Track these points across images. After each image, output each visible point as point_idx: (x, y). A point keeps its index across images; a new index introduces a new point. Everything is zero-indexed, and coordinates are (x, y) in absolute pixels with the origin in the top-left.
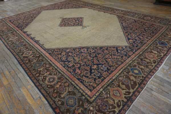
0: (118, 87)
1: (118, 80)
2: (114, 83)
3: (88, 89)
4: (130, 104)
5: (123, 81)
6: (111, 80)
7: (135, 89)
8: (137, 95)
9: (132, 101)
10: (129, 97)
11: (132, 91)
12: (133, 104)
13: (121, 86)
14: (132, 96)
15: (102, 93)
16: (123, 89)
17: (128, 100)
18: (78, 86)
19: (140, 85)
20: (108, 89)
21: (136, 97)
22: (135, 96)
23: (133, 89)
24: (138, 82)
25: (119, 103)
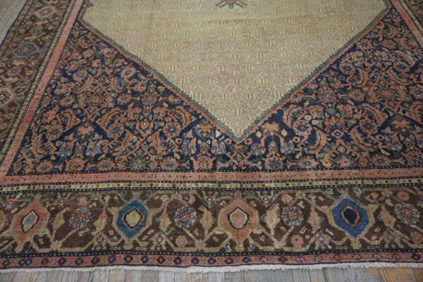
0: (51, 212)
1: (73, 198)
2: (59, 197)
3: (12, 166)
4: (13, 265)
5: (78, 210)
6: (62, 186)
7: (68, 250)
8: (49, 264)
9: (25, 263)
10: (34, 250)
11: (56, 246)
12: (16, 270)
13: (57, 215)
14: (40, 255)
15: (13, 196)
16: (50, 227)
17: (21, 254)
18: (10, 144)
19: (88, 252)
20: (33, 199)
21: (40, 265)
22: (43, 261)
23: (65, 245)
24: (96, 243)
25: (6, 242)
